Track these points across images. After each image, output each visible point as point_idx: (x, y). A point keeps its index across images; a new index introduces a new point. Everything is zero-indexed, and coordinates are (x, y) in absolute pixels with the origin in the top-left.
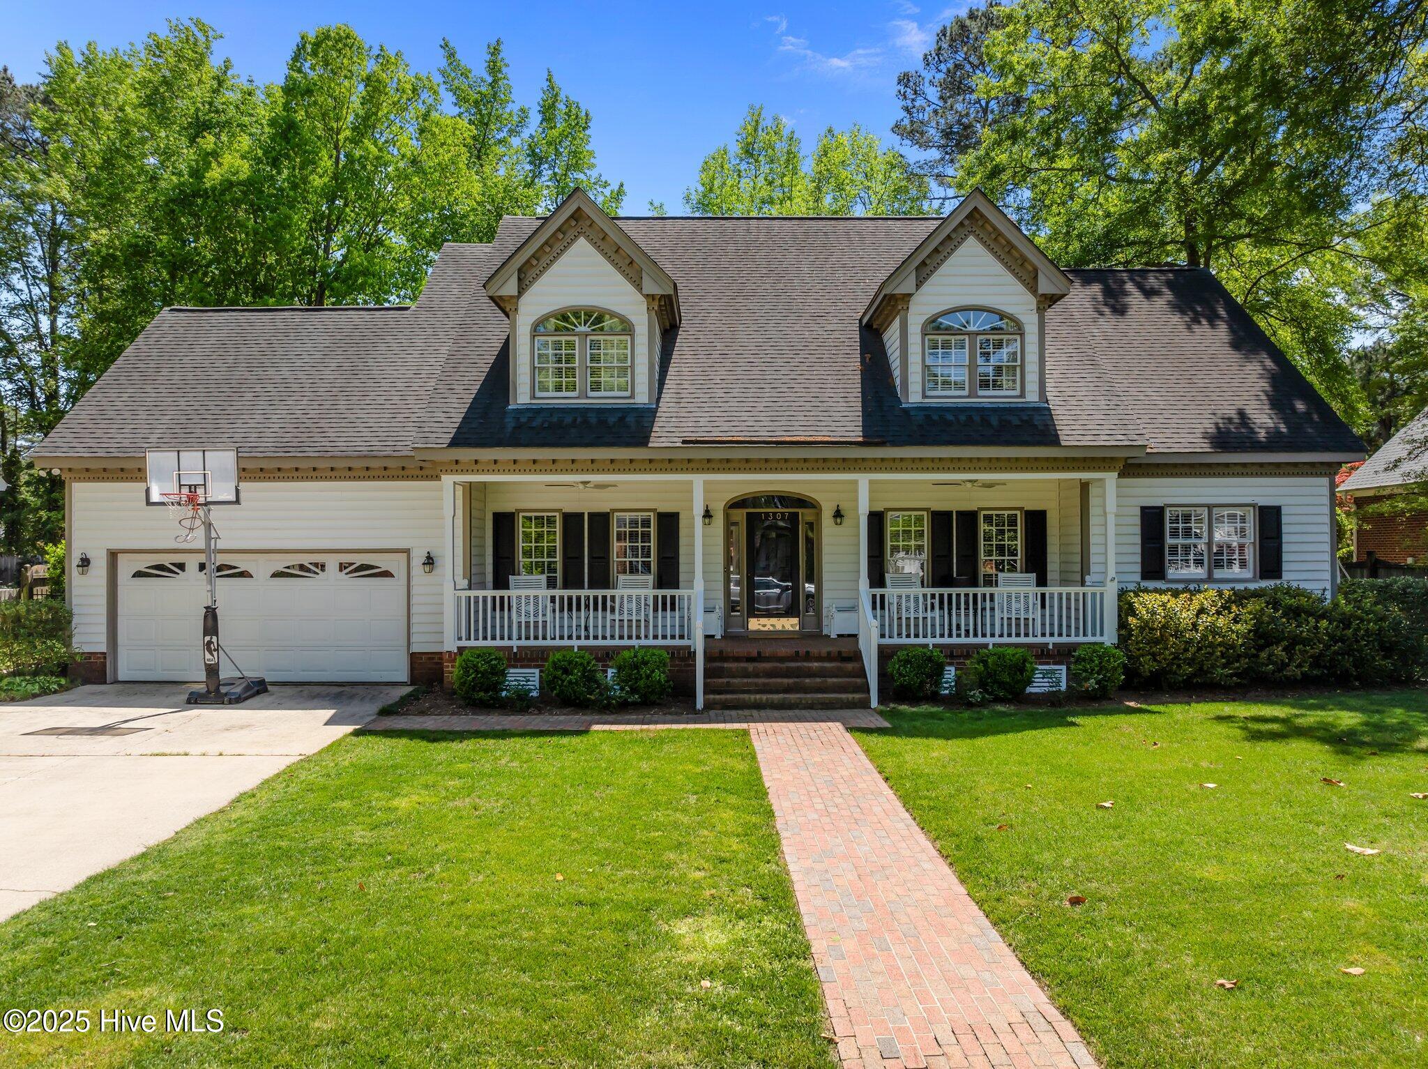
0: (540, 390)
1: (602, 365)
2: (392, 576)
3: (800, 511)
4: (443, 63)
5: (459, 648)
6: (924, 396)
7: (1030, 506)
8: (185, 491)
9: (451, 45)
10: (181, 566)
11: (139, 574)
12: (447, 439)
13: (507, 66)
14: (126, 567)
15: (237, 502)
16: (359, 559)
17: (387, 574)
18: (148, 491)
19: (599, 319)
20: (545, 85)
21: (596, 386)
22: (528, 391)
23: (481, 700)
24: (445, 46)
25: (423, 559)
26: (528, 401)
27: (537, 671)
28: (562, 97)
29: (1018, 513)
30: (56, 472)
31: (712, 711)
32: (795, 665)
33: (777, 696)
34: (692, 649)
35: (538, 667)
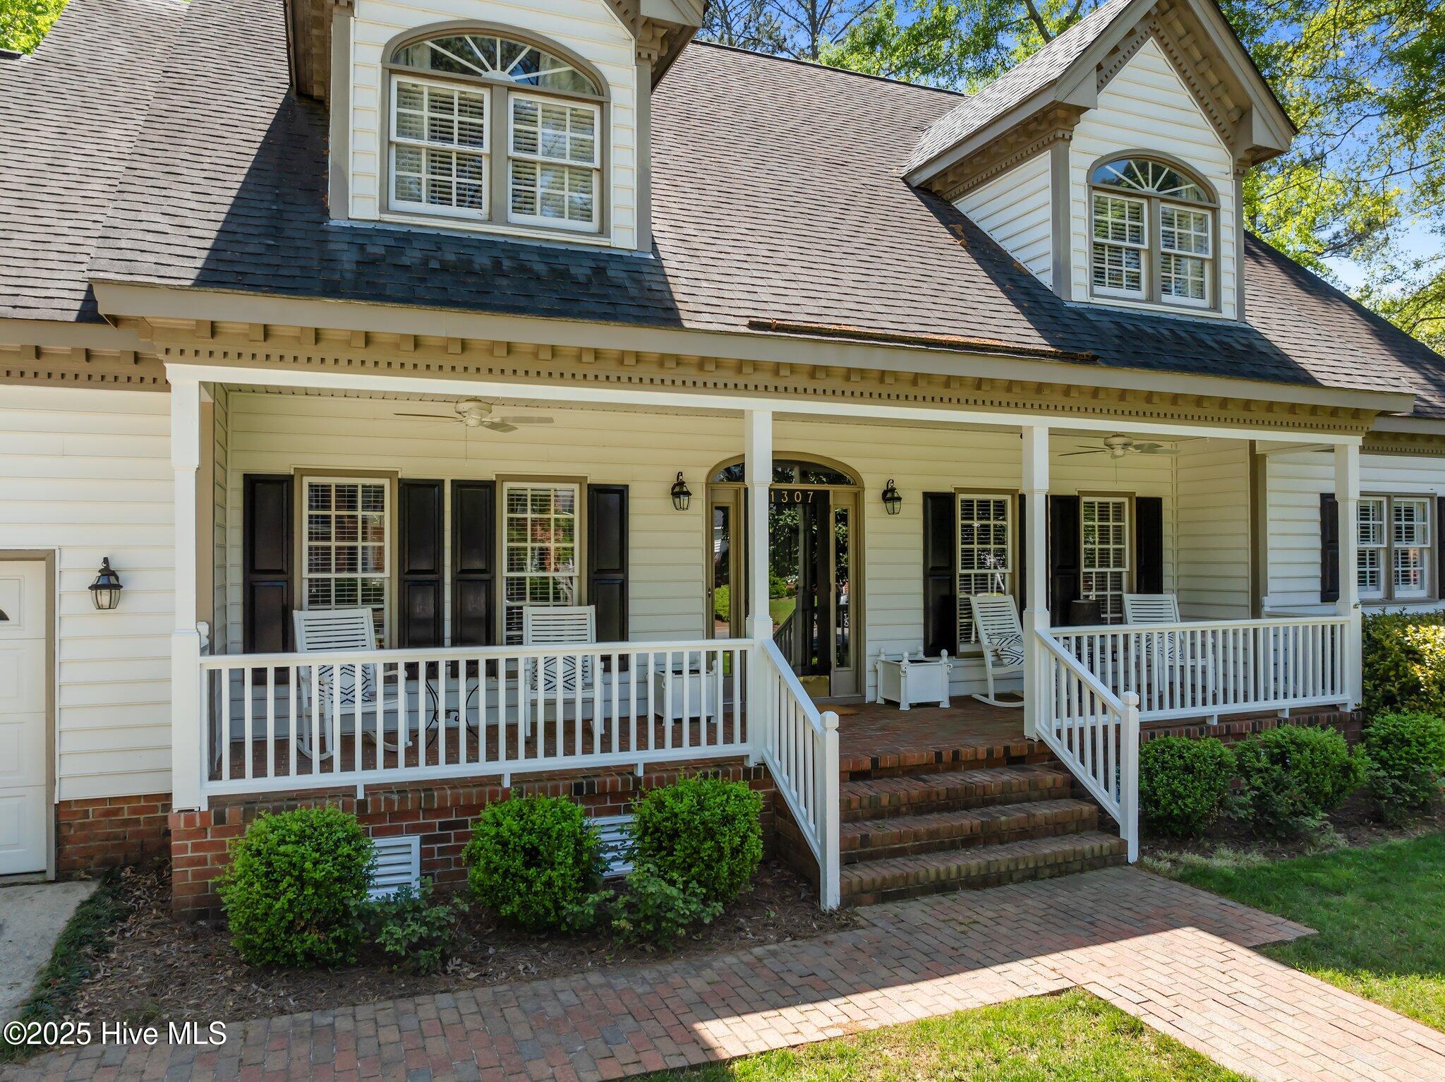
0: (402, 196)
1: (538, 157)
2: (4, 617)
3: (831, 488)
5: (212, 800)
6: (1090, 294)
7: (1143, 491)
12: (189, 271)
19: (532, 63)
21: (524, 202)
22: (376, 193)
23: (309, 955)
25: (93, 577)
26: (374, 214)
27: (415, 841)
29: (1126, 500)
31: (866, 912)
32: (954, 780)
33: (971, 861)
34: (751, 764)
35: (412, 830)
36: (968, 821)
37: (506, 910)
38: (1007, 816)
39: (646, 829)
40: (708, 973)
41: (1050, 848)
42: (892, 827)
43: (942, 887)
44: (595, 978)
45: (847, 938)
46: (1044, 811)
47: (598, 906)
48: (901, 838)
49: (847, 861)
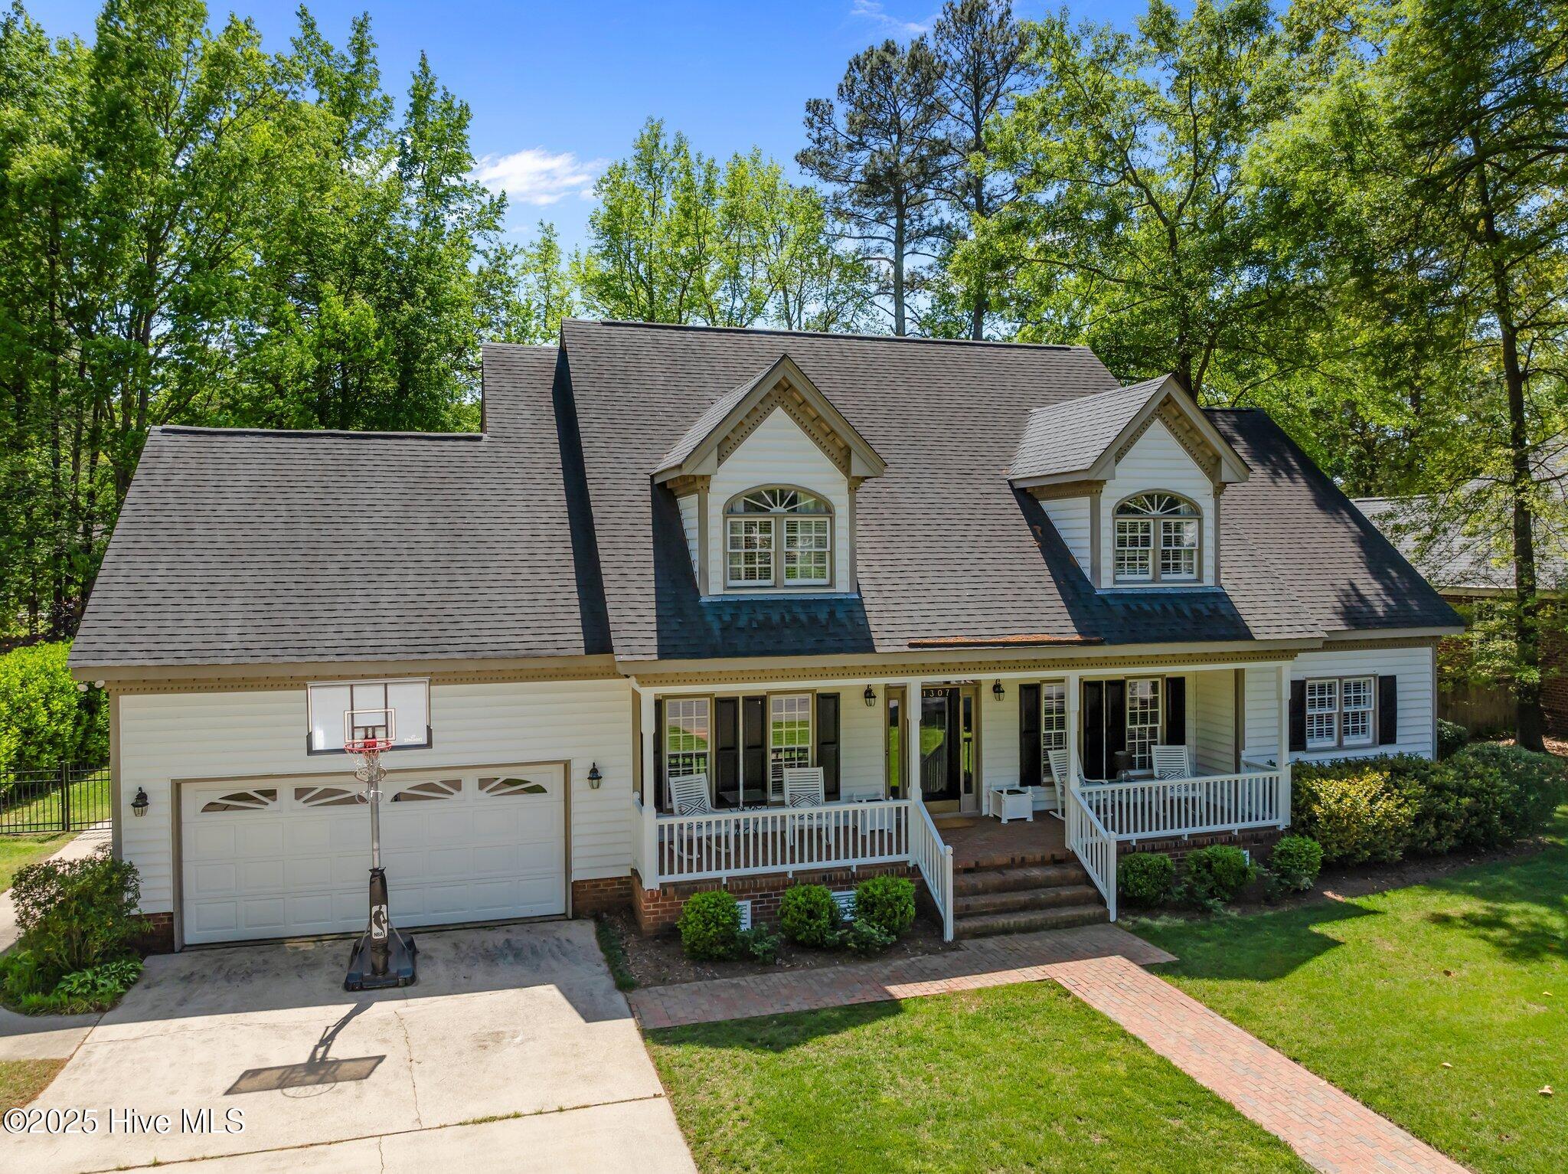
0: (733, 579)
2: (544, 791)
3: (961, 687)
4: (299, 34)
5: (662, 884)
6: (1116, 582)
8: (360, 735)
9: (310, 14)
10: (271, 794)
11: (211, 807)
13: (374, 45)
14: (193, 801)
15: (429, 745)
16: (504, 774)
17: (538, 789)
18: (309, 737)
19: (794, 500)
20: (417, 70)
21: (792, 574)
22: (721, 580)
23: (721, 956)
24: (303, 14)
25: (587, 773)
26: (722, 593)
27: (748, 903)
28: (438, 84)
29: (1159, 680)
30: (99, 684)
31: (965, 942)
32: (1018, 874)
33: (1022, 918)
34: (911, 865)
35: (748, 898)
36: (1022, 897)
37: (799, 938)
38: (1044, 895)
39: (860, 901)
40: (890, 968)
41: (1067, 913)
42: (983, 900)
43: (1006, 931)
44: (841, 968)
45: (955, 954)
46: (1066, 892)
47: (841, 936)
48: (987, 905)
49: (958, 917)
